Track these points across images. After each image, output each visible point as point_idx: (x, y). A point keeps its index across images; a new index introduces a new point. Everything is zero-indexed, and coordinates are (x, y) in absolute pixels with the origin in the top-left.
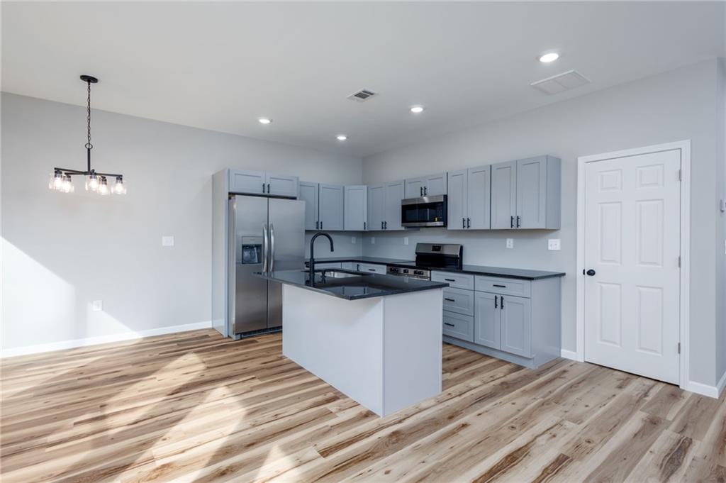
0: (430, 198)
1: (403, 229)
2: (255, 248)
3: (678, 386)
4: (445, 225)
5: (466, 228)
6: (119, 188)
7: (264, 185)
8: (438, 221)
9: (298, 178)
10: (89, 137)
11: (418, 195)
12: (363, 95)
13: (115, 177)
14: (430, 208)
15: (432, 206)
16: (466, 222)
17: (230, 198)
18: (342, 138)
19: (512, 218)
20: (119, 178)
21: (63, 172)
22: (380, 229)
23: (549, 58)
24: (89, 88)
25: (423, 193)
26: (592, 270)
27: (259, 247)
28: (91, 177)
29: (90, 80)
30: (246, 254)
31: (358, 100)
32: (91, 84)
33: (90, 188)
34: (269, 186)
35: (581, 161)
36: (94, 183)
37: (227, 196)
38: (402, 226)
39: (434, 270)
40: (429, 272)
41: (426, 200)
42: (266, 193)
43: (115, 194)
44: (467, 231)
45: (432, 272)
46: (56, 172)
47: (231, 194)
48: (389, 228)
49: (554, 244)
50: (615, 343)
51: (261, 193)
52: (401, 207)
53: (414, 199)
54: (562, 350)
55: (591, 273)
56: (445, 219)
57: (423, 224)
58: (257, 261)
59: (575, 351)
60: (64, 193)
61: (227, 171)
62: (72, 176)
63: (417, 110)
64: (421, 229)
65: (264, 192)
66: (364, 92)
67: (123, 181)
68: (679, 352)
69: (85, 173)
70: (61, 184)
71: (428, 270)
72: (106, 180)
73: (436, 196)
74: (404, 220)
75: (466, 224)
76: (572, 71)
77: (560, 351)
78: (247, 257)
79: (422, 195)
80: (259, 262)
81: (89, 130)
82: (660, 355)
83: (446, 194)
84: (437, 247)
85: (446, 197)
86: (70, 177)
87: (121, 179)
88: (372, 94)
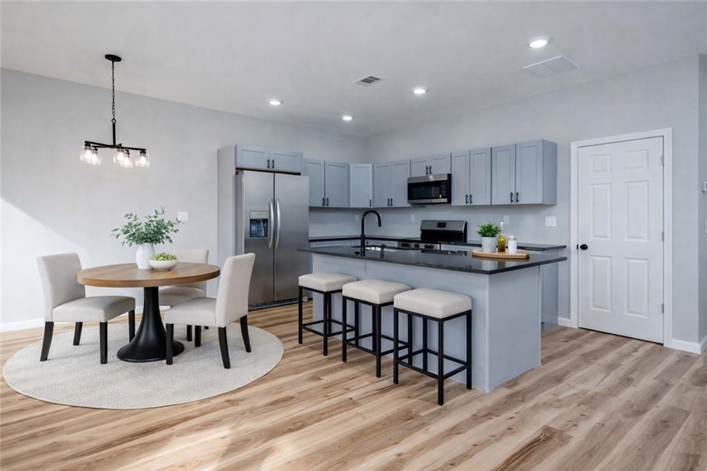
0: (435, 176)
1: (409, 205)
2: (262, 223)
3: (662, 344)
4: (449, 201)
5: (468, 204)
6: (143, 161)
7: (269, 161)
8: (443, 197)
9: (302, 155)
10: (113, 112)
11: (424, 174)
12: (369, 80)
13: (139, 151)
14: (435, 186)
15: (437, 184)
16: (469, 198)
17: (237, 173)
18: (347, 118)
19: (512, 194)
20: (143, 151)
21: (92, 145)
22: (387, 206)
23: (539, 44)
24: (113, 66)
25: (428, 172)
26: (585, 245)
27: (265, 221)
28: (118, 151)
29: (114, 58)
30: (254, 228)
31: (363, 85)
32: (115, 63)
33: (117, 161)
34: (273, 162)
35: (573, 146)
36: (121, 157)
37: (234, 171)
38: (408, 202)
39: (443, 244)
40: (439, 245)
41: (432, 178)
42: (271, 169)
43: (139, 167)
44: (470, 207)
45: (442, 245)
46: (86, 145)
47: (239, 170)
48: (395, 204)
49: (551, 221)
50: (606, 308)
51: (266, 168)
52: (407, 185)
53: (420, 177)
54: (559, 318)
55: (584, 247)
56: (449, 196)
57: (428, 201)
58: (263, 235)
59: (569, 318)
60: (91, 166)
61: (234, 146)
62: (98, 149)
63: (419, 91)
64: (426, 206)
65: (268, 167)
66: (371, 77)
67: (147, 154)
68: (663, 312)
69: (111, 147)
70: (90, 156)
71: (437, 243)
72: (129, 154)
73: (440, 175)
74: (410, 197)
75: (469, 201)
76: (561, 56)
77: (557, 320)
78: (255, 231)
79: (427, 173)
80: (266, 235)
81: (113, 106)
82: (646, 317)
83: (450, 173)
84: (441, 224)
85: (450, 176)
86: (96, 150)
87: (145, 153)
88: (378, 79)
